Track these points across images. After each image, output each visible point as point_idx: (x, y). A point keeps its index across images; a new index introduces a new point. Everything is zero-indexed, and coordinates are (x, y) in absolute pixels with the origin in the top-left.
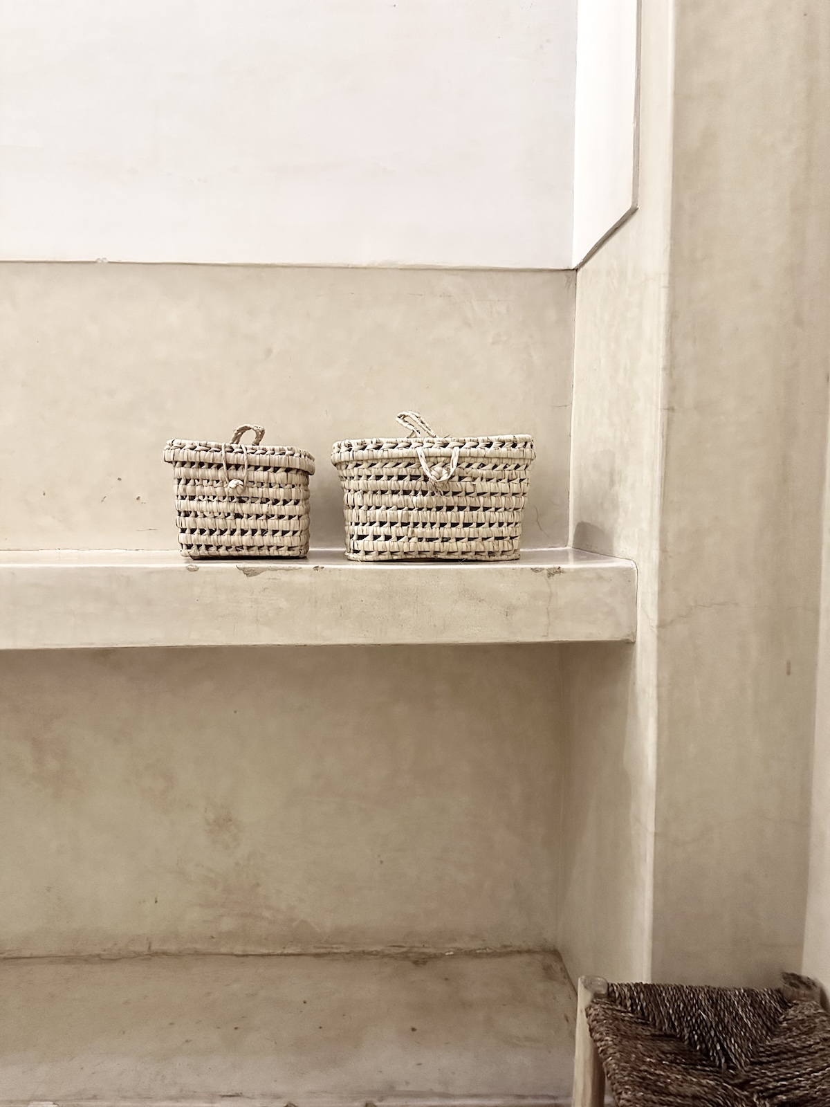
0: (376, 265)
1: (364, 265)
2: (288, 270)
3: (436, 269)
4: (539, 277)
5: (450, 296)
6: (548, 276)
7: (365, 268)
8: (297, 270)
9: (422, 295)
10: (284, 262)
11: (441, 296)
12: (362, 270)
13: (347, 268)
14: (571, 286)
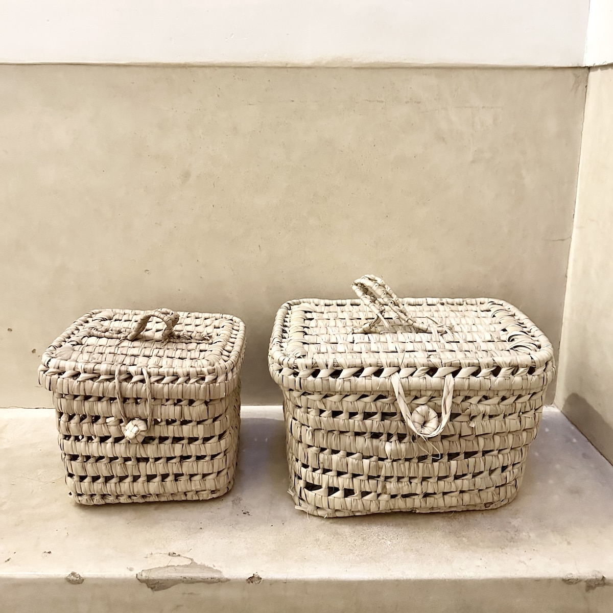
0: (324, 63)
1: (308, 62)
2: (207, 71)
3: (402, 68)
4: (539, 77)
5: (419, 103)
6: (549, 75)
7: (309, 68)
8: (219, 70)
9: (383, 102)
10: (202, 61)
11: (407, 102)
12: (306, 71)
13: (286, 67)
14: (580, 88)
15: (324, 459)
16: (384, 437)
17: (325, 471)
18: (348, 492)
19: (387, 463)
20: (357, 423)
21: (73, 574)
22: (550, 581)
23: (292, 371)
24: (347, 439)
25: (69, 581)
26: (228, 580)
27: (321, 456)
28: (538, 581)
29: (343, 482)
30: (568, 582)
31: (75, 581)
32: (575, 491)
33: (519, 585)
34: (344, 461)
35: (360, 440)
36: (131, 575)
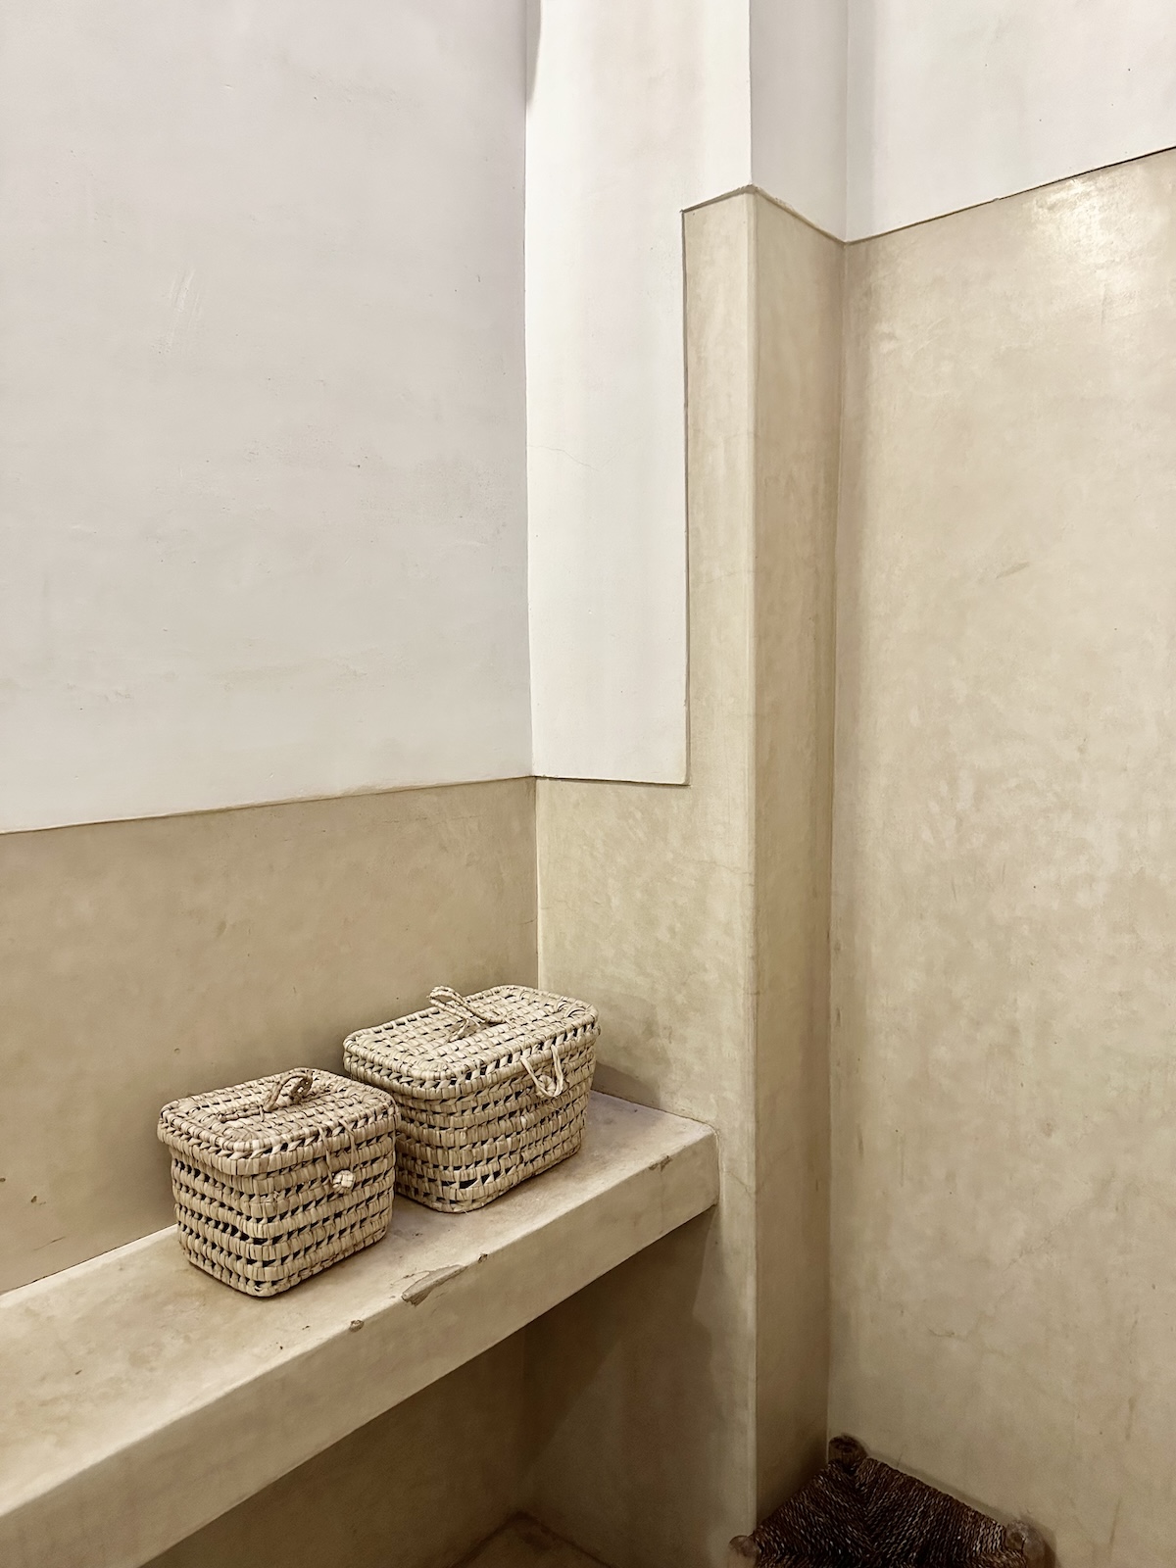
0: (351, 792)
1: (339, 794)
3: (412, 790)
5: (425, 819)
7: (339, 798)
9: (398, 822)
10: (242, 804)
11: (417, 820)
12: (335, 801)
13: (319, 800)
14: (533, 793)
15: (477, 1152)
16: (518, 1113)
17: (477, 1163)
18: (496, 1174)
19: (523, 1134)
20: (500, 1109)
21: (353, 1322)
22: (643, 1171)
23: (449, 1081)
24: (492, 1127)
25: (353, 1330)
26: (466, 1267)
27: (474, 1151)
28: (637, 1175)
29: (493, 1166)
30: (652, 1168)
31: (357, 1327)
32: (609, 1122)
33: (628, 1182)
34: (494, 1146)
35: (502, 1122)
36: (398, 1298)
